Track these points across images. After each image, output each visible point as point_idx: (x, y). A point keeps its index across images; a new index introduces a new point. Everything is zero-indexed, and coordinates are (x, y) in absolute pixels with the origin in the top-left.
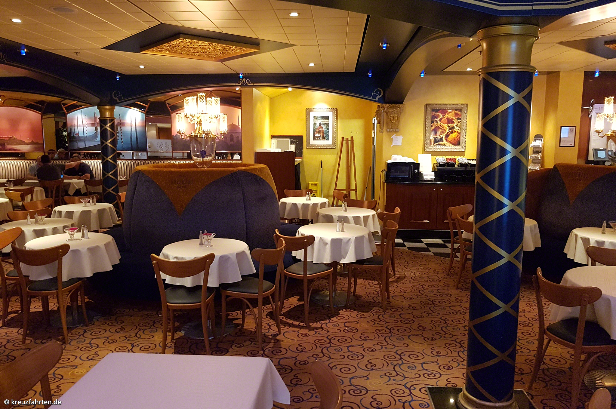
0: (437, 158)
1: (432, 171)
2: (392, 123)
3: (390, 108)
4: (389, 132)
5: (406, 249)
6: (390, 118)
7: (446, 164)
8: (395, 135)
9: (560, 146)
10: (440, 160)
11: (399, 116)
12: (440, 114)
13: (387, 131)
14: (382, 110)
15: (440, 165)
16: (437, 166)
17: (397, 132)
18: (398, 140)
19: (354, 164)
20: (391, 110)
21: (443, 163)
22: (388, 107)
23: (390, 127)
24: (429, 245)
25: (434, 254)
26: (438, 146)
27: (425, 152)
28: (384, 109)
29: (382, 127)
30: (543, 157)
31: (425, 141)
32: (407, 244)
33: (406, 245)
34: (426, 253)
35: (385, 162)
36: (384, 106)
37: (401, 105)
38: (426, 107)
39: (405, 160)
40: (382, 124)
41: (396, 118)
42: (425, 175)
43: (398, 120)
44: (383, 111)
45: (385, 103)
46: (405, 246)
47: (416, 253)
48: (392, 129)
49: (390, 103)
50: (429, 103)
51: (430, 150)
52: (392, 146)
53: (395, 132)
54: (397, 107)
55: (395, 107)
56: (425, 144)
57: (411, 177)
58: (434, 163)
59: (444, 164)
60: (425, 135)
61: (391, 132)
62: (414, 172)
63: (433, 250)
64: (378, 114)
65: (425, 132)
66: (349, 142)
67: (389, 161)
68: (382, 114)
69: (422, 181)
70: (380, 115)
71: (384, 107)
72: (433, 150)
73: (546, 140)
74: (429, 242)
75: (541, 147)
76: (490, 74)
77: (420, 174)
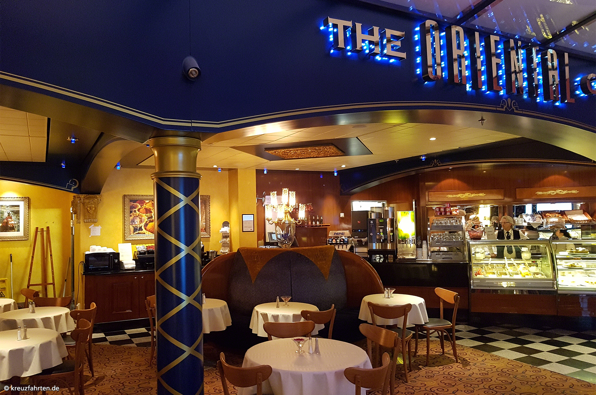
0: (137, 246)
1: (133, 260)
2: (89, 213)
3: (87, 198)
4: (87, 222)
5: (108, 343)
6: (87, 208)
7: (146, 252)
8: (93, 225)
9: (243, 231)
10: (140, 248)
11: (96, 207)
12: (138, 204)
13: (84, 222)
14: (78, 200)
15: (141, 253)
16: (138, 254)
17: (95, 222)
18: (96, 230)
19: (51, 255)
20: (88, 201)
21: (143, 251)
22: (84, 197)
23: (88, 217)
24: (132, 336)
25: (137, 346)
26: (137, 235)
27: (125, 241)
28: (80, 199)
29: (79, 217)
30: (231, 241)
31: (125, 230)
32: (108, 338)
33: (108, 340)
34: (129, 345)
35: (83, 254)
36: (80, 196)
37: (98, 196)
38: (124, 198)
39: (105, 250)
40: (78, 215)
41: (94, 209)
42: (125, 264)
43: (96, 211)
44: (79, 202)
45: (81, 194)
46: (106, 340)
47: (118, 347)
48: (89, 220)
49: (86, 194)
50: (126, 194)
51: (130, 239)
52: (90, 236)
53: (93, 222)
54: (94, 198)
55: (92, 197)
56: (125, 233)
57: (111, 267)
58: (135, 252)
59: (145, 252)
60: (125, 225)
61: (89, 222)
62: (114, 262)
63: (136, 340)
64: (74, 204)
65: (125, 222)
66: (45, 233)
67: (87, 253)
68: (79, 205)
69: (123, 270)
70: (77, 205)
71: (80, 198)
72: (133, 239)
73: (232, 226)
74: (132, 332)
75: (228, 232)
76: (161, 179)
77: (120, 264)
